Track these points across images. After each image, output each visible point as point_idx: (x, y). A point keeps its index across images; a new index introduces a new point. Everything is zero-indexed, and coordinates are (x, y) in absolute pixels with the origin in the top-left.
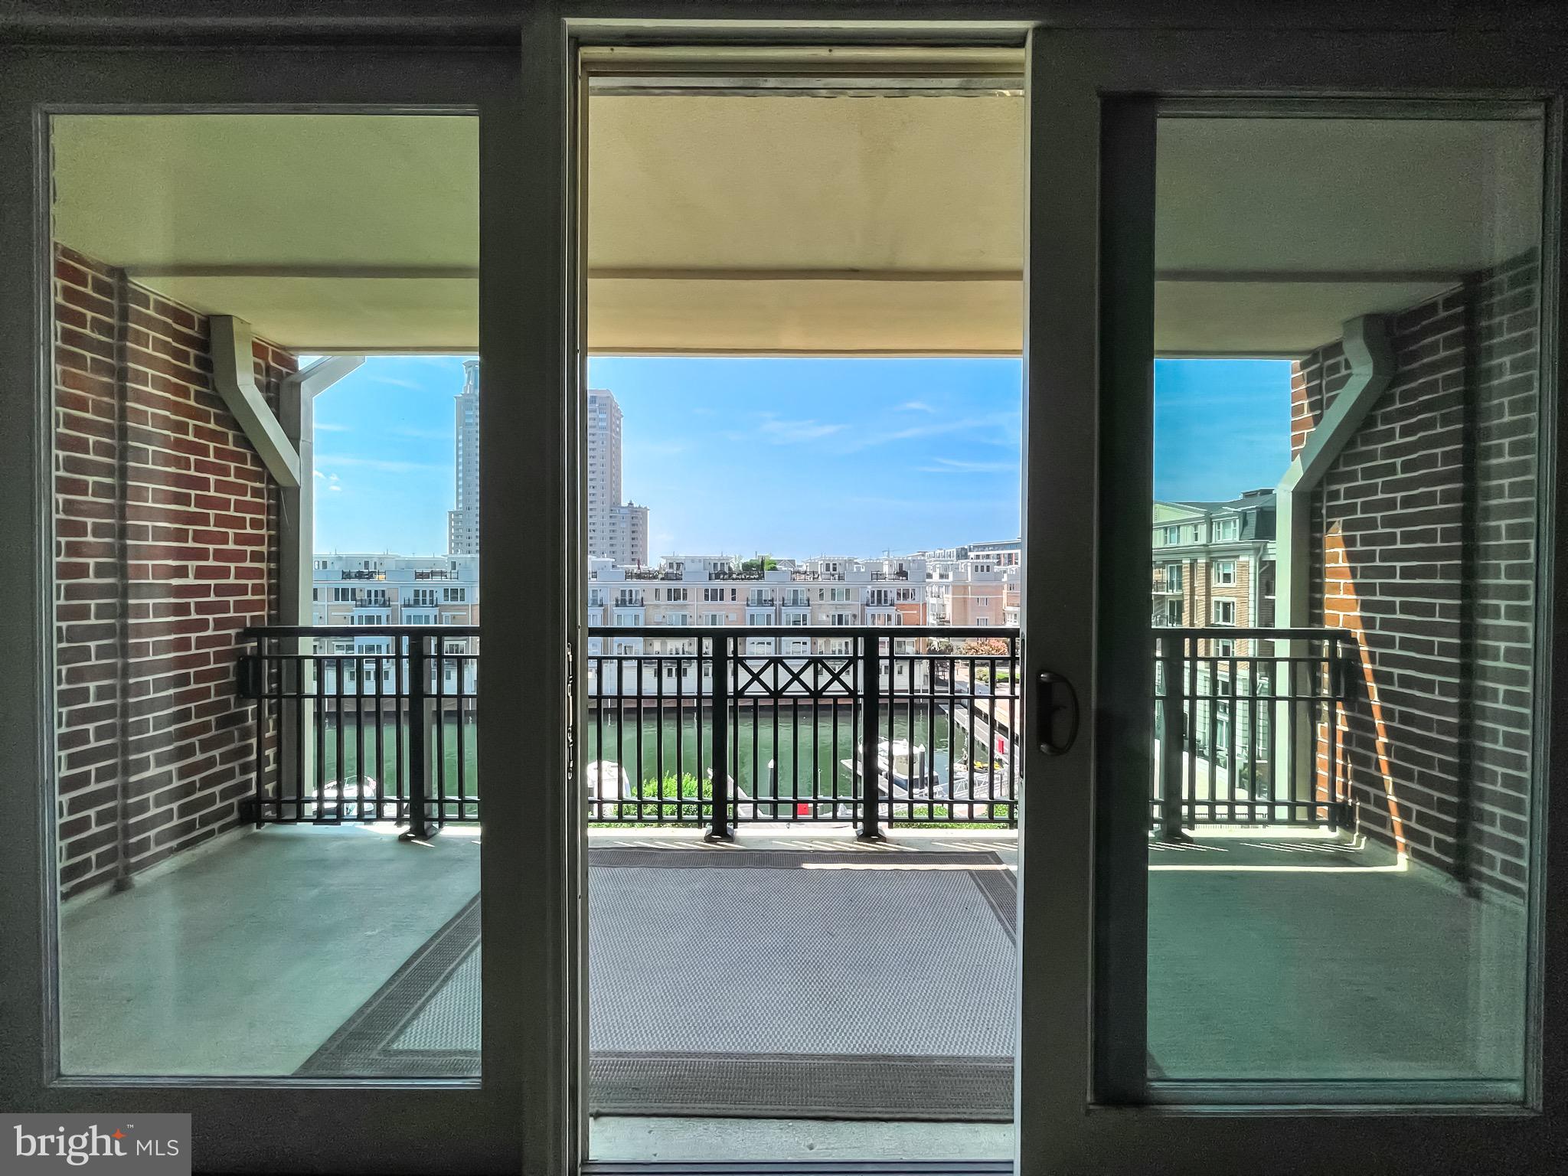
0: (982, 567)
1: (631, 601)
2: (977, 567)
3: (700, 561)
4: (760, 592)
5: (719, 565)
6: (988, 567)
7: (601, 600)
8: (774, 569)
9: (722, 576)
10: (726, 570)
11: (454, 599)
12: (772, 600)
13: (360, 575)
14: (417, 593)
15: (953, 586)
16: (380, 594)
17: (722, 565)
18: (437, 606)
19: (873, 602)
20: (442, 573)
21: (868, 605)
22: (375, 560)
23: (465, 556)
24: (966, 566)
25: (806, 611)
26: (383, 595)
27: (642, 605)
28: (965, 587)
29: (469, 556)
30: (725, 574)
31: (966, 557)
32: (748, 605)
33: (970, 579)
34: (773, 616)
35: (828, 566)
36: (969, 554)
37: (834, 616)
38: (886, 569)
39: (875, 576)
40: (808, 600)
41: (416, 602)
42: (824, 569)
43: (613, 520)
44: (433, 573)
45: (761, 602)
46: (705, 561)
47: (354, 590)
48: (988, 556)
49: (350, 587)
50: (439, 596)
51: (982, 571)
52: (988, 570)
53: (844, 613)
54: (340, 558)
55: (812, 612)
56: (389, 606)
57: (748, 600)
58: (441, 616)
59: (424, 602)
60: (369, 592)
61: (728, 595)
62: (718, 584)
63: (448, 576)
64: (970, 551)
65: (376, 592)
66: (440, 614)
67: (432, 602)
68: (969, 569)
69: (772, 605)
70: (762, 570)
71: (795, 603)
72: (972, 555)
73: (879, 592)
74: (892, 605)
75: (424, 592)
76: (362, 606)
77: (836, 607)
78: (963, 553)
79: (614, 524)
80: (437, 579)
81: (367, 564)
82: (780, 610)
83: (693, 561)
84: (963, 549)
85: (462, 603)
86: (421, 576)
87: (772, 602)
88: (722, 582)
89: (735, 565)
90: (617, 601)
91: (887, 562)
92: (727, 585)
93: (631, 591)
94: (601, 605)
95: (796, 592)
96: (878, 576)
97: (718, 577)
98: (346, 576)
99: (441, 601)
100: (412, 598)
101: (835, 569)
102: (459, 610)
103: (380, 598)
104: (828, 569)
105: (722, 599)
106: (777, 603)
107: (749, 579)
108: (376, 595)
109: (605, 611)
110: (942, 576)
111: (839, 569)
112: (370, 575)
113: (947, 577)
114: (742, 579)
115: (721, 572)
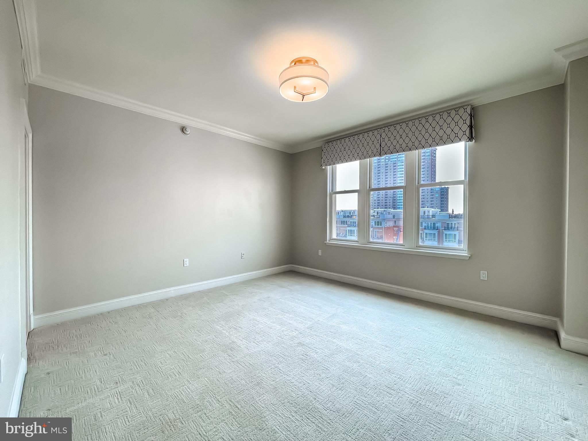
1: (451, 228)
7: (437, 227)
11: (378, 225)
13: (348, 217)
16: (354, 223)
22: (352, 211)
27: (458, 230)
29: (383, 209)
43: (432, 194)
47: (346, 221)
49: (345, 220)
54: (343, 211)
60: (351, 222)
63: (376, 217)
65: (353, 222)
79: (432, 195)
81: (350, 213)
90: (445, 228)
93: (452, 224)
94: (437, 229)
98: (344, 217)
102: (380, 229)
108: (353, 223)
109: (439, 232)
112: (351, 217)
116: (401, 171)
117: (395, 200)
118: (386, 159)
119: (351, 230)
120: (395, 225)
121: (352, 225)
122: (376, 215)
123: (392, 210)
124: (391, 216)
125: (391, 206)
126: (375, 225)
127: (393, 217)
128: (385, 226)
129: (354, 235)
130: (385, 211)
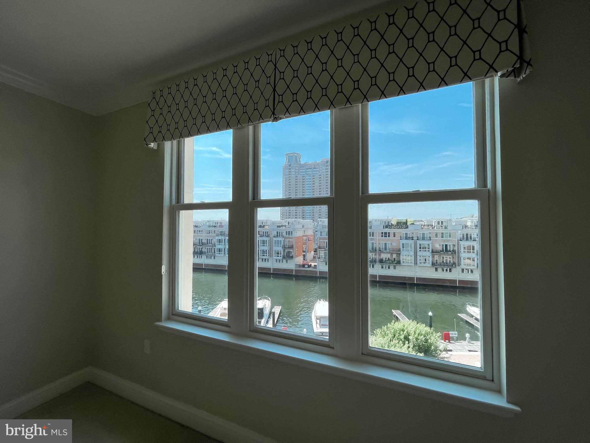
3: (379, 221)
4: (406, 234)
5: (387, 222)
9: (389, 227)
10: (390, 225)
11: (289, 235)
12: (412, 237)
14: (277, 232)
16: (266, 233)
17: (388, 222)
18: (283, 237)
19: (463, 238)
20: (285, 226)
21: (461, 240)
22: (265, 221)
23: (292, 220)
25: (429, 242)
26: (267, 234)
29: (293, 220)
30: (390, 226)
32: (401, 239)
34: (413, 244)
35: (439, 222)
37: (443, 245)
38: (469, 224)
39: (464, 227)
40: (430, 238)
41: (277, 235)
42: (436, 224)
44: (282, 226)
45: (406, 238)
46: (381, 221)
50: (284, 234)
53: (448, 244)
55: (432, 243)
56: (269, 237)
57: (401, 237)
58: (285, 241)
59: (280, 236)
60: (263, 232)
61: (392, 235)
62: (387, 230)
63: (287, 227)
66: (285, 240)
67: (282, 236)
69: (413, 239)
71: (423, 239)
73: (467, 235)
74: (474, 241)
75: (280, 232)
76: (261, 237)
77: (444, 241)
80: (284, 228)
81: (262, 223)
82: (416, 242)
83: (376, 221)
85: (292, 236)
86: (278, 227)
87: (412, 238)
88: (389, 229)
89: (394, 222)
91: (470, 220)
92: (391, 231)
95: (423, 234)
96: (466, 227)
97: (387, 227)
99: (285, 235)
100: (276, 234)
102: (291, 239)
103: (266, 234)
104: (439, 223)
105: (389, 236)
106: (414, 238)
107: (401, 228)
108: (265, 233)
111: (444, 224)
112: (264, 227)
114: (398, 228)
115: (388, 226)
116: (308, 184)
117: (304, 210)
118: (296, 172)
119: (263, 241)
120: (304, 234)
121: (264, 236)
122: (287, 225)
123: (302, 220)
124: (301, 226)
125: (301, 216)
126: (286, 235)
127: (303, 227)
128: (295, 235)
129: (266, 246)
130: (295, 221)
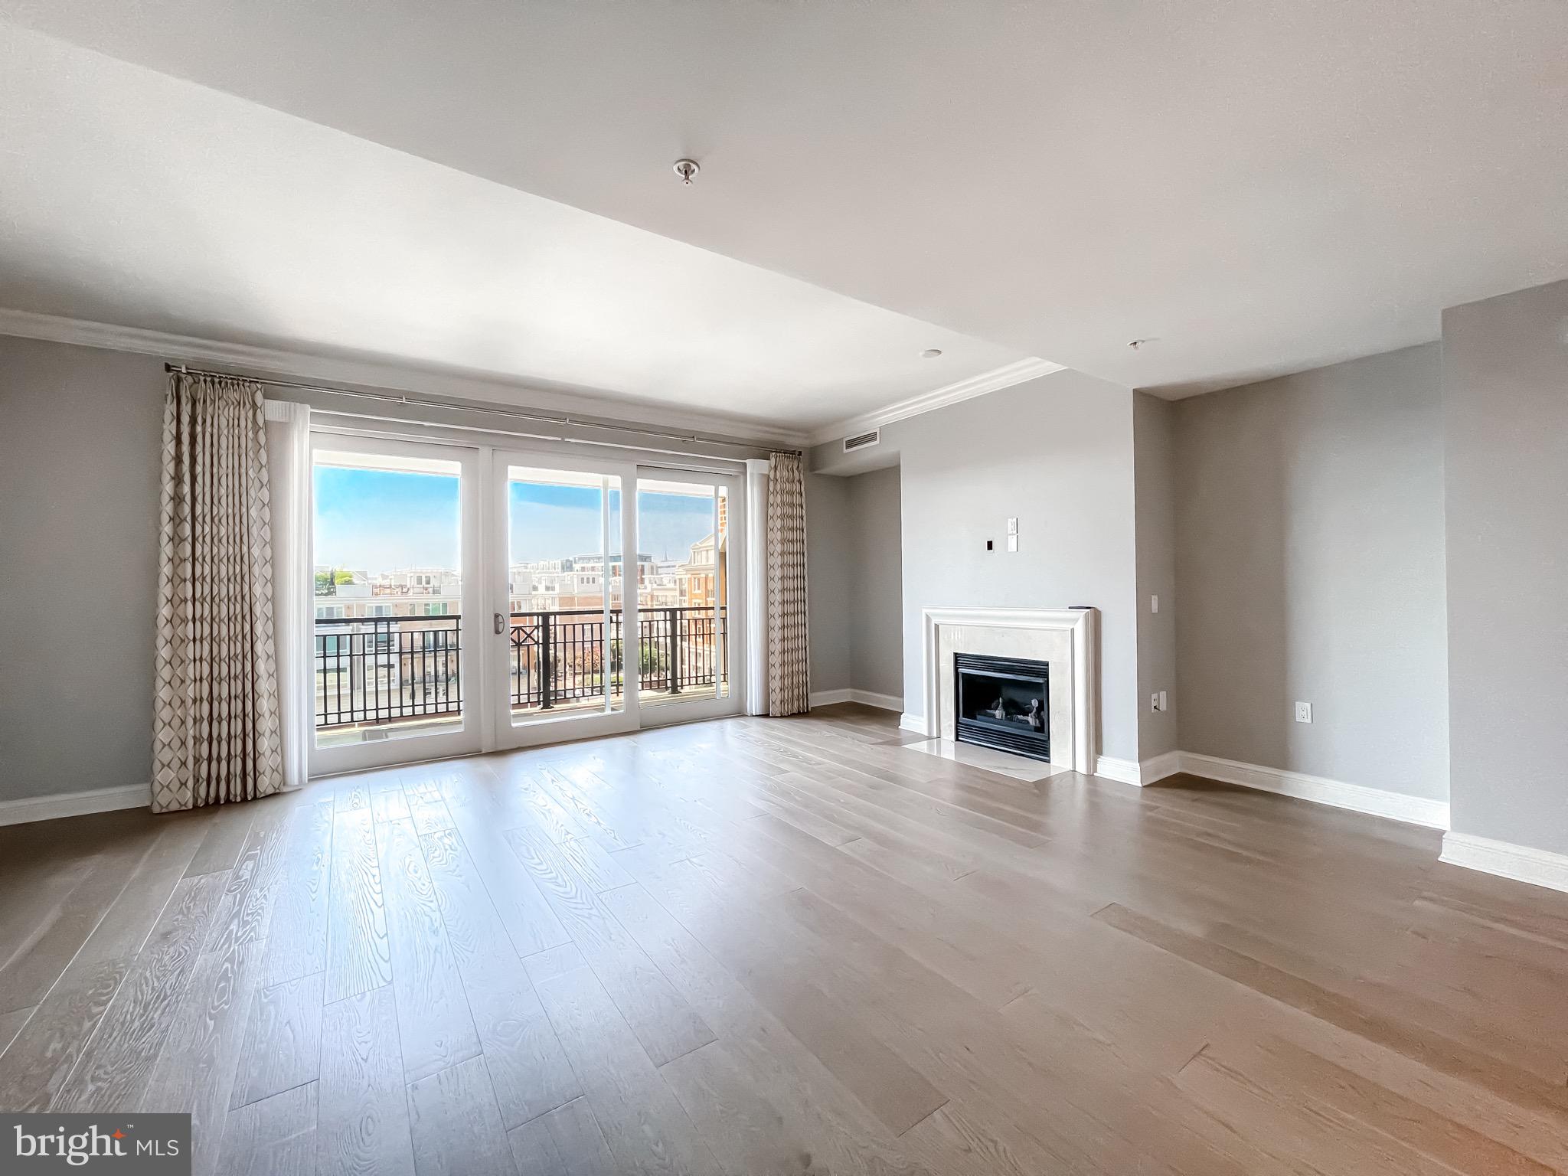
0: (588, 579)
2: (583, 579)
6: (594, 579)
8: (349, 583)
15: (560, 599)
24: (572, 578)
28: (572, 599)
31: (571, 568)
33: (576, 591)
36: (574, 565)
48: (593, 569)
51: (588, 583)
52: (594, 582)
64: (575, 562)
68: (575, 580)
70: (332, 583)
72: (577, 566)
78: (568, 564)
84: (567, 561)
101: (428, 582)
110: (547, 588)
113: (553, 589)
